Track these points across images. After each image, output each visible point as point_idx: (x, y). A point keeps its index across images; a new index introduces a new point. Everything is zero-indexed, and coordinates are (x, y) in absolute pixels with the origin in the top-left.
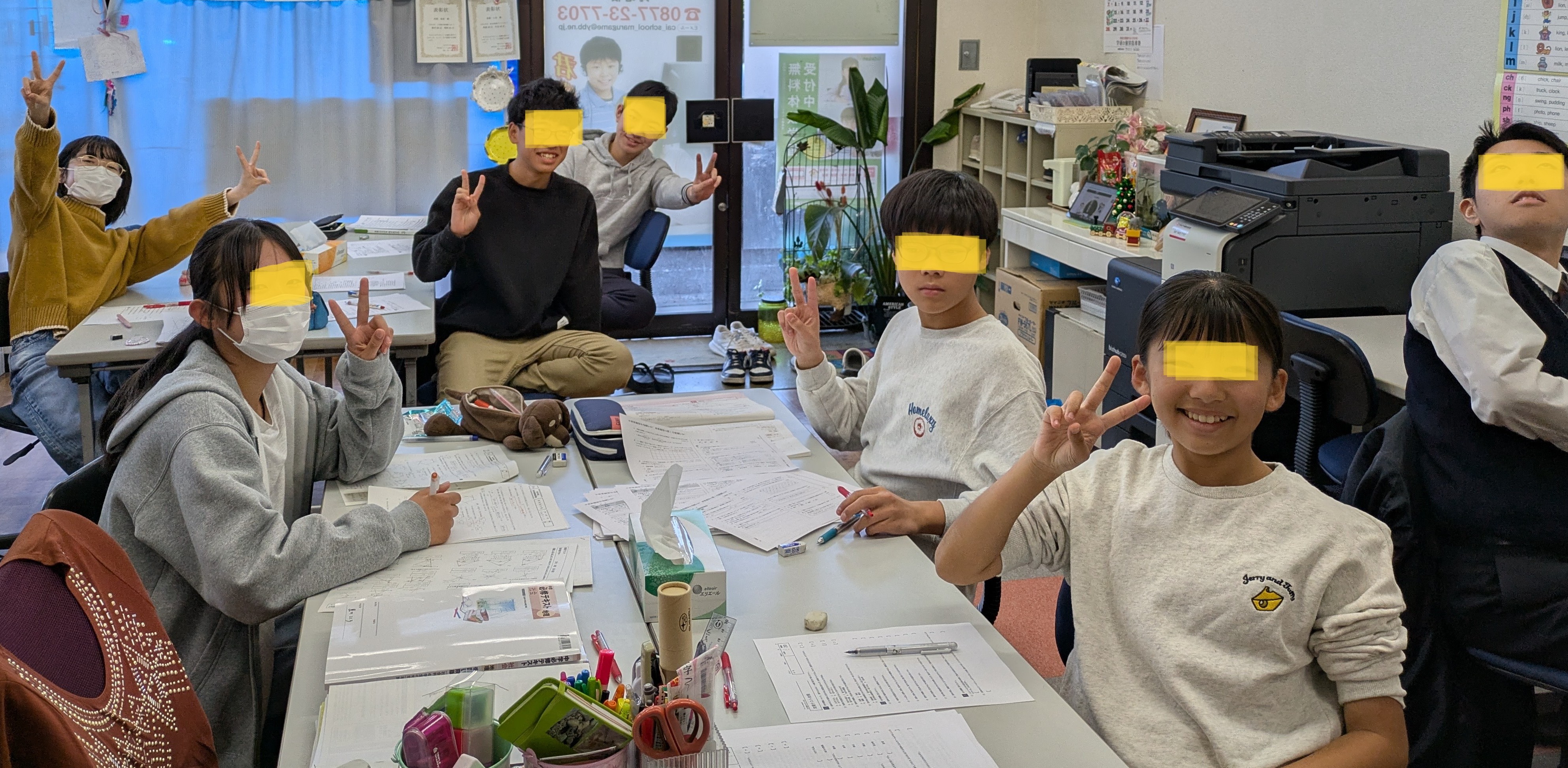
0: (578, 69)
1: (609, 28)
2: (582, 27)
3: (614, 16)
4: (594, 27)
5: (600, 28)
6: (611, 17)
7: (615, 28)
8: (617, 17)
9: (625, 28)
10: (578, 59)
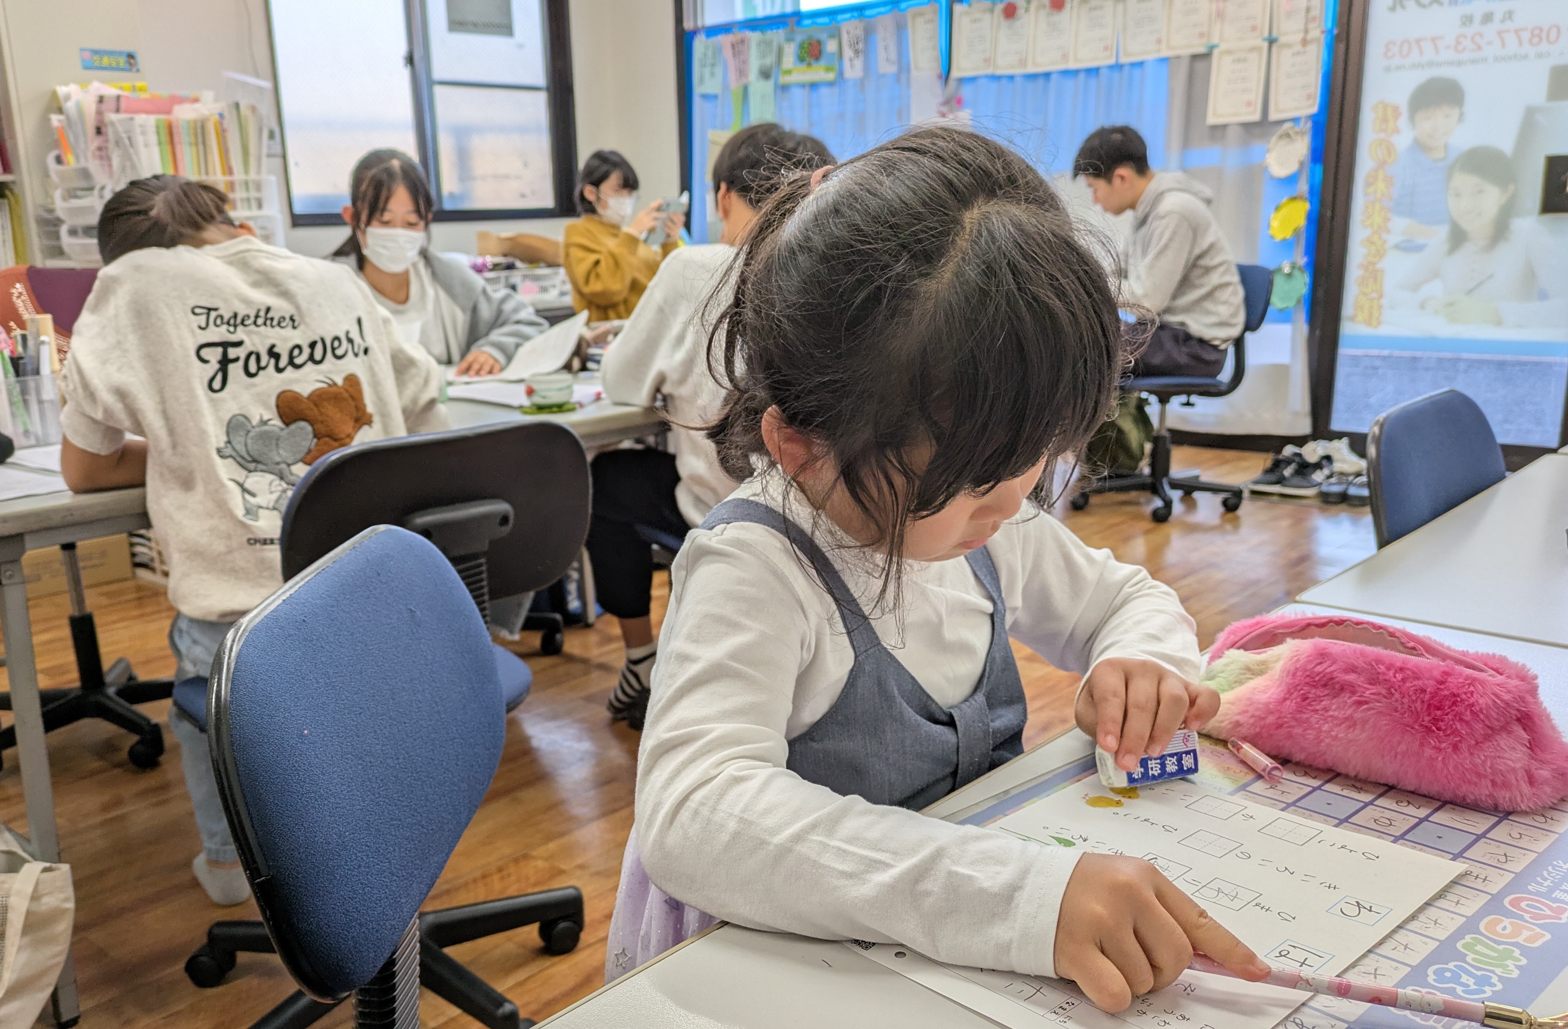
0: (1403, 121)
1: (1451, 63)
2: (1415, 66)
3: (1460, 48)
4: (1431, 64)
5: (1439, 64)
6: (1456, 48)
7: (1460, 63)
8: (1464, 49)
9: (1474, 61)
10: (1404, 109)
